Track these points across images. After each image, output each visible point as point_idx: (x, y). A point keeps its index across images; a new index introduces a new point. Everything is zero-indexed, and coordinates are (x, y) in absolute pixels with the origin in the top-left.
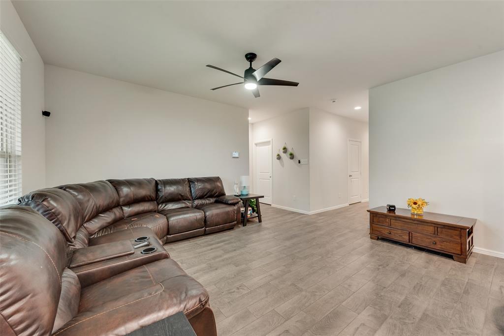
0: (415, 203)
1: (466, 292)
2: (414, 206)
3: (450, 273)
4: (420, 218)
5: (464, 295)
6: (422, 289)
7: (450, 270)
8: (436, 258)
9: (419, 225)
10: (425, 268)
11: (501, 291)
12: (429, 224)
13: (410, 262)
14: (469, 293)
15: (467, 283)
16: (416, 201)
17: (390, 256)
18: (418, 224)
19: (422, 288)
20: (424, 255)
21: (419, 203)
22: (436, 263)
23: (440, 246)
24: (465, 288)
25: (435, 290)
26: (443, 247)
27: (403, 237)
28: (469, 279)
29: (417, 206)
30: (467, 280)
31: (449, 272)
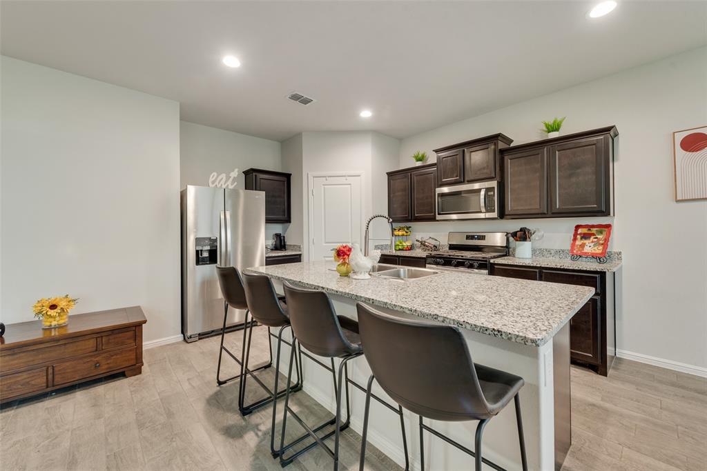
0: (53, 307)
1: (170, 414)
2: (52, 312)
3: (135, 401)
4: (63, 332)
5: (171, 420)
6: (122, 462)
7: (132, 395)
8: (101, 389)
9: (68, 346)
10: (99, 418)
11: (192, 386)
12: (87, 337)
13: (67, 427)
14: (173, 414)
15: (161, 400)
16: (54, 303)
17: (15, 444)
18: (65, 344)
19: (122, 459)
20: (80, 396)
21: (63, 304)
22: (107, 396)
23: (106, 366)
24: (164, 409)
25: (139, 446)
26: (111, 365)
27: (33, 382)
28: (159, 394)
29: (58, 310)
30: (158, 397)
31: (133, 401)
